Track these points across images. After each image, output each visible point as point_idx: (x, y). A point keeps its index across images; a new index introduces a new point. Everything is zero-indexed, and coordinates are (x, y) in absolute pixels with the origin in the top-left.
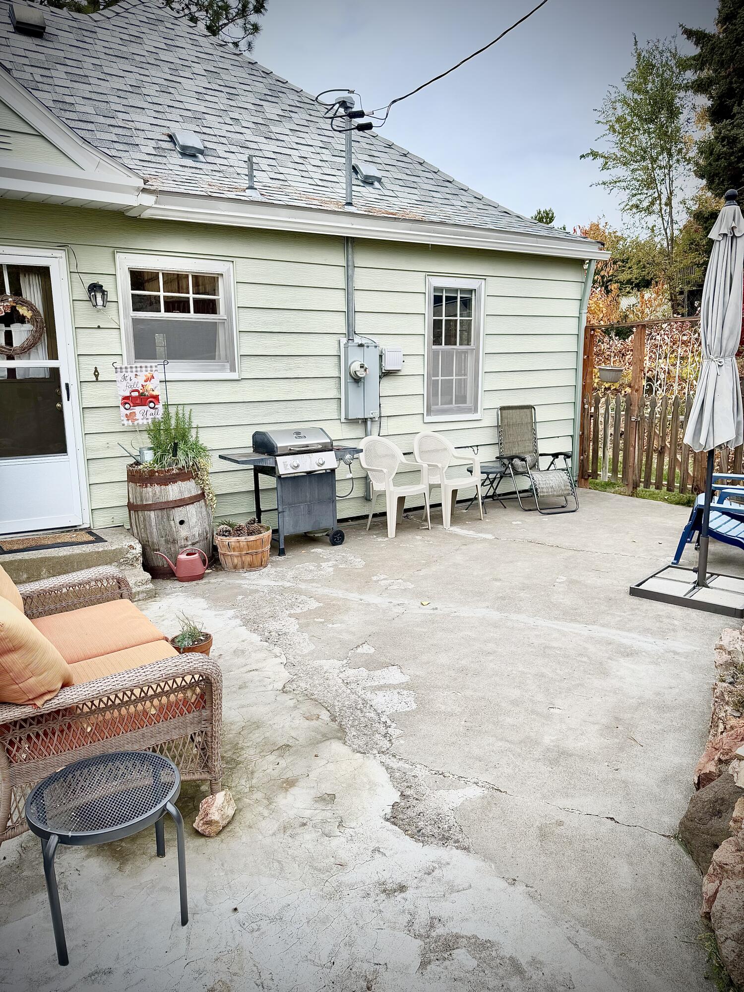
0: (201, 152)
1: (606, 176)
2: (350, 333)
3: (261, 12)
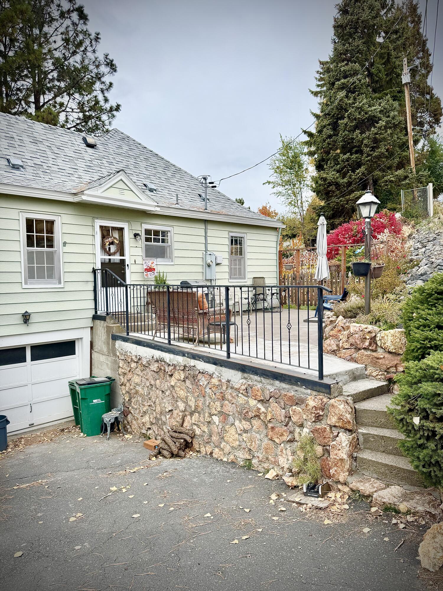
0: (155, 190)
1: (275, 190)
2: (206, 251)
3: (118, 111)
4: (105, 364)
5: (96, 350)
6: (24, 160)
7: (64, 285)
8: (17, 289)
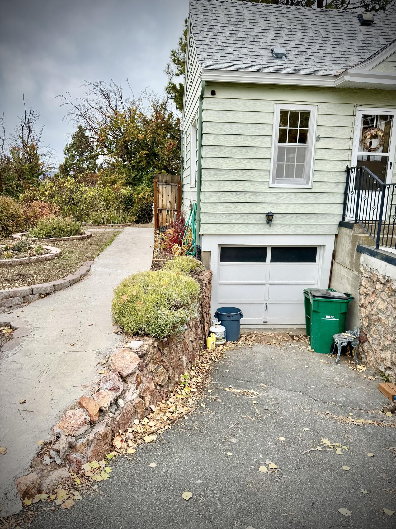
4: (346, 278)
5: (338, 261)
6: (288, 49)
7: (312, 185)
8: (263, 187)
